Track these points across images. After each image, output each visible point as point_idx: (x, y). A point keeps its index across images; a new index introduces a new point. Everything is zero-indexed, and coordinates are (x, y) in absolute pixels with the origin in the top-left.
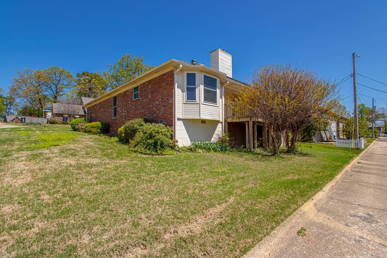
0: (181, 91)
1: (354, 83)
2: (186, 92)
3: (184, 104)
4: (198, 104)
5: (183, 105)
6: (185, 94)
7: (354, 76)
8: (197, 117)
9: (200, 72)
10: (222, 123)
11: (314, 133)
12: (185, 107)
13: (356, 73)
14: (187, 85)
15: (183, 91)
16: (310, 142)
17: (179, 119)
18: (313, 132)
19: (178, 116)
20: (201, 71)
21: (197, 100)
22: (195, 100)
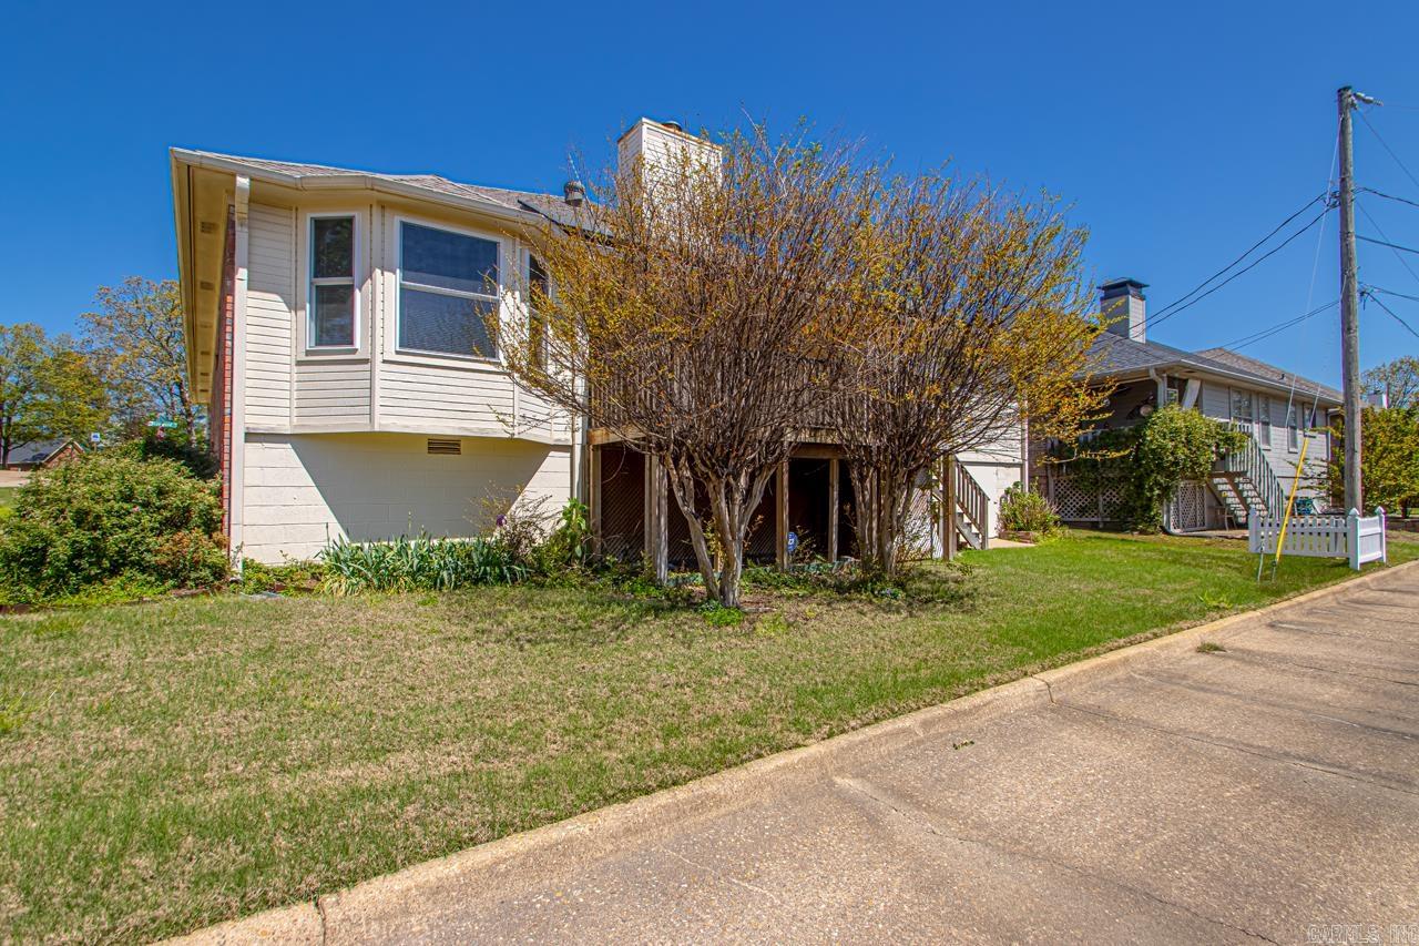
0: (283, 307)
1: (1345, 235)
2: (308, 306)
3: (299, 363)
4: (366, 361)
5: (296, 369)
6: (305, 315)
7: (1341, 200)
8: (359, 424)
9: (376, 210)
10: (569, 449)
11: (1166, 490)
12: (306, 377)
13: (1351, 185)
14: (316, 276)
15: (294, 306)
16: (1142, 532)
17: (251, 437)
18: (1157, 483)
19: (249, 419)
20: (383, 206)
21: (358, 344)
22: (352, 343)
